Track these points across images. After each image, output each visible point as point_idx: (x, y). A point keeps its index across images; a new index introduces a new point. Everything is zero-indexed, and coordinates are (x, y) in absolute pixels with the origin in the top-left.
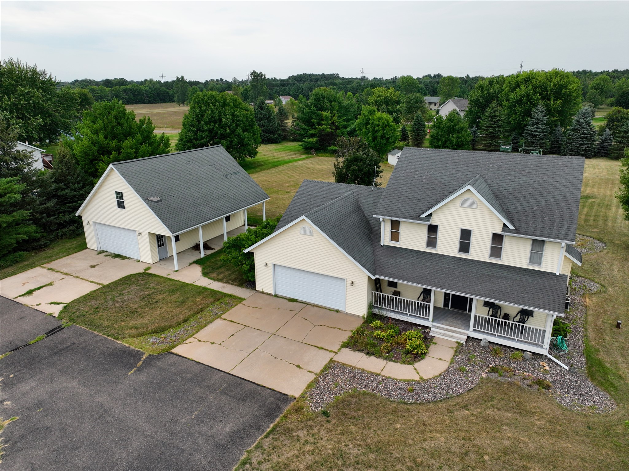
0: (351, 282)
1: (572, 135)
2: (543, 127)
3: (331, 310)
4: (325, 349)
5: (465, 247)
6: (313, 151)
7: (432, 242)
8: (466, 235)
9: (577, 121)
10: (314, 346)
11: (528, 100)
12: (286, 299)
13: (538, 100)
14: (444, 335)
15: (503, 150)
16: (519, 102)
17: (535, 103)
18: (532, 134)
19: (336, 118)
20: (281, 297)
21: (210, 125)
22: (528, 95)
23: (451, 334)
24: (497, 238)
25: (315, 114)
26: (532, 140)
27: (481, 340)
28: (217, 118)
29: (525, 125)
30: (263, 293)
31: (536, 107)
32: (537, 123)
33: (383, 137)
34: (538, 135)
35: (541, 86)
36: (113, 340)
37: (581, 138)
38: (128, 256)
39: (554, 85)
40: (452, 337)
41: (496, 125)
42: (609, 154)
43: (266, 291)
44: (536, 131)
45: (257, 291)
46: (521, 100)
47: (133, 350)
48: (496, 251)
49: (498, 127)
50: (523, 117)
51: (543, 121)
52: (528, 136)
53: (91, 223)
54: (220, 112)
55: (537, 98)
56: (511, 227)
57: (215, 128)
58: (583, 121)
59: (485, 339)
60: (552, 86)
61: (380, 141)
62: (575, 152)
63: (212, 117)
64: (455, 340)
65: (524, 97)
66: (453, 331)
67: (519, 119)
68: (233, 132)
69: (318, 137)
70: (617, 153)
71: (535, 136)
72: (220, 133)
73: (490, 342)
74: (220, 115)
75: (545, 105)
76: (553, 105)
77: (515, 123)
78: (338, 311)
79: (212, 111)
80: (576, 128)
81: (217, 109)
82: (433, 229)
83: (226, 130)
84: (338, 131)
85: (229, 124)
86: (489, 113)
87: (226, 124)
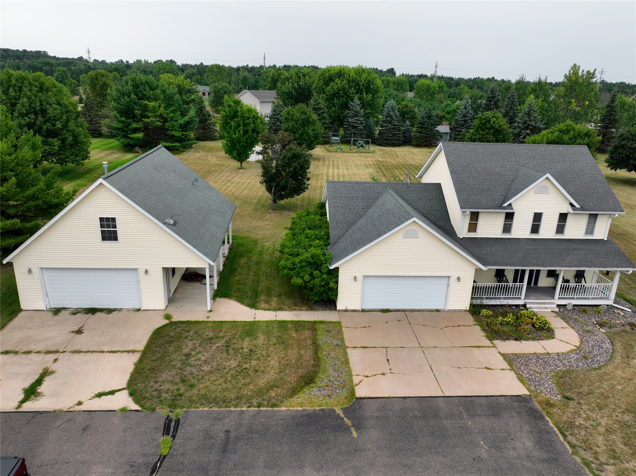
0: (456, 278)
1: (385, 127)
2: (361, 119)
3: (431, 311)
4: (482, 347)
5: (535, 229)
6: (137, 149)
7: (507, 228)
8: (538, 217)
9: (387, 114)
10: (470, 347)
11: (345, 93)
12: (378, 311)
13: (353, 93)
14: (540, 308)
15: (333, 141)
16: (335, 95)
17: (351, 97)
18: (353, 126)
19: (163, 109)
20: (370, 311)
21: (29, 118)
22: (344, 89)
23: (543, 306)
24: (563, 217)
25: (135, 103)
26: (353, 131)
27: (566, 305)
28: (38, 108)
29: (345, 117)
30: (346, 311)
31: (352, 100)
32: (356, 116)
33: (253, 131)
34: (358, 126)
35: (353, 81)
36: (271, 409)
37: (392, 128)
38: (112, 307)
39: (365, 81)
40: (546, 308)
41: (321, 117)
42: (410, 142)
43: (350, 308)
44: (356, 123)
45: (339, 311)
46: (338, 93)
47: (315, 411)
48: (560, 229)
49: (323, 119)
50: (342, 109)
51: (360, 114)
52: (349, 127)
53: (35, 271)
54: (41, 102)
55: (353, 92)
56: (577, 206)
57: (38, 123)
58: (392, 114)
59: (569, 304)
60: (363, 81)
61: (252, 136)
62: (389, 141)
63: (30, 106)
64: (550, 310)
65: (340, 90)
66: (544, 303)
67: (338, 111)
68: (65, 126)
69: (143, 131)
70: (419, 141)
71: (356, 127)
72: (47, 128)
73: (574, 305)
74: (41, 105)
75: (360, 99)
76: (366, 99)
77: (335, 115)
78: (437, 311)
79: (29, 99)
80: (387, 120)
81: (36, 97)
82: (510, 216)
83: (54, 125)
84: (167, 124)
85: (58, 117)
86: (312, 105)
87: (55, 117)
